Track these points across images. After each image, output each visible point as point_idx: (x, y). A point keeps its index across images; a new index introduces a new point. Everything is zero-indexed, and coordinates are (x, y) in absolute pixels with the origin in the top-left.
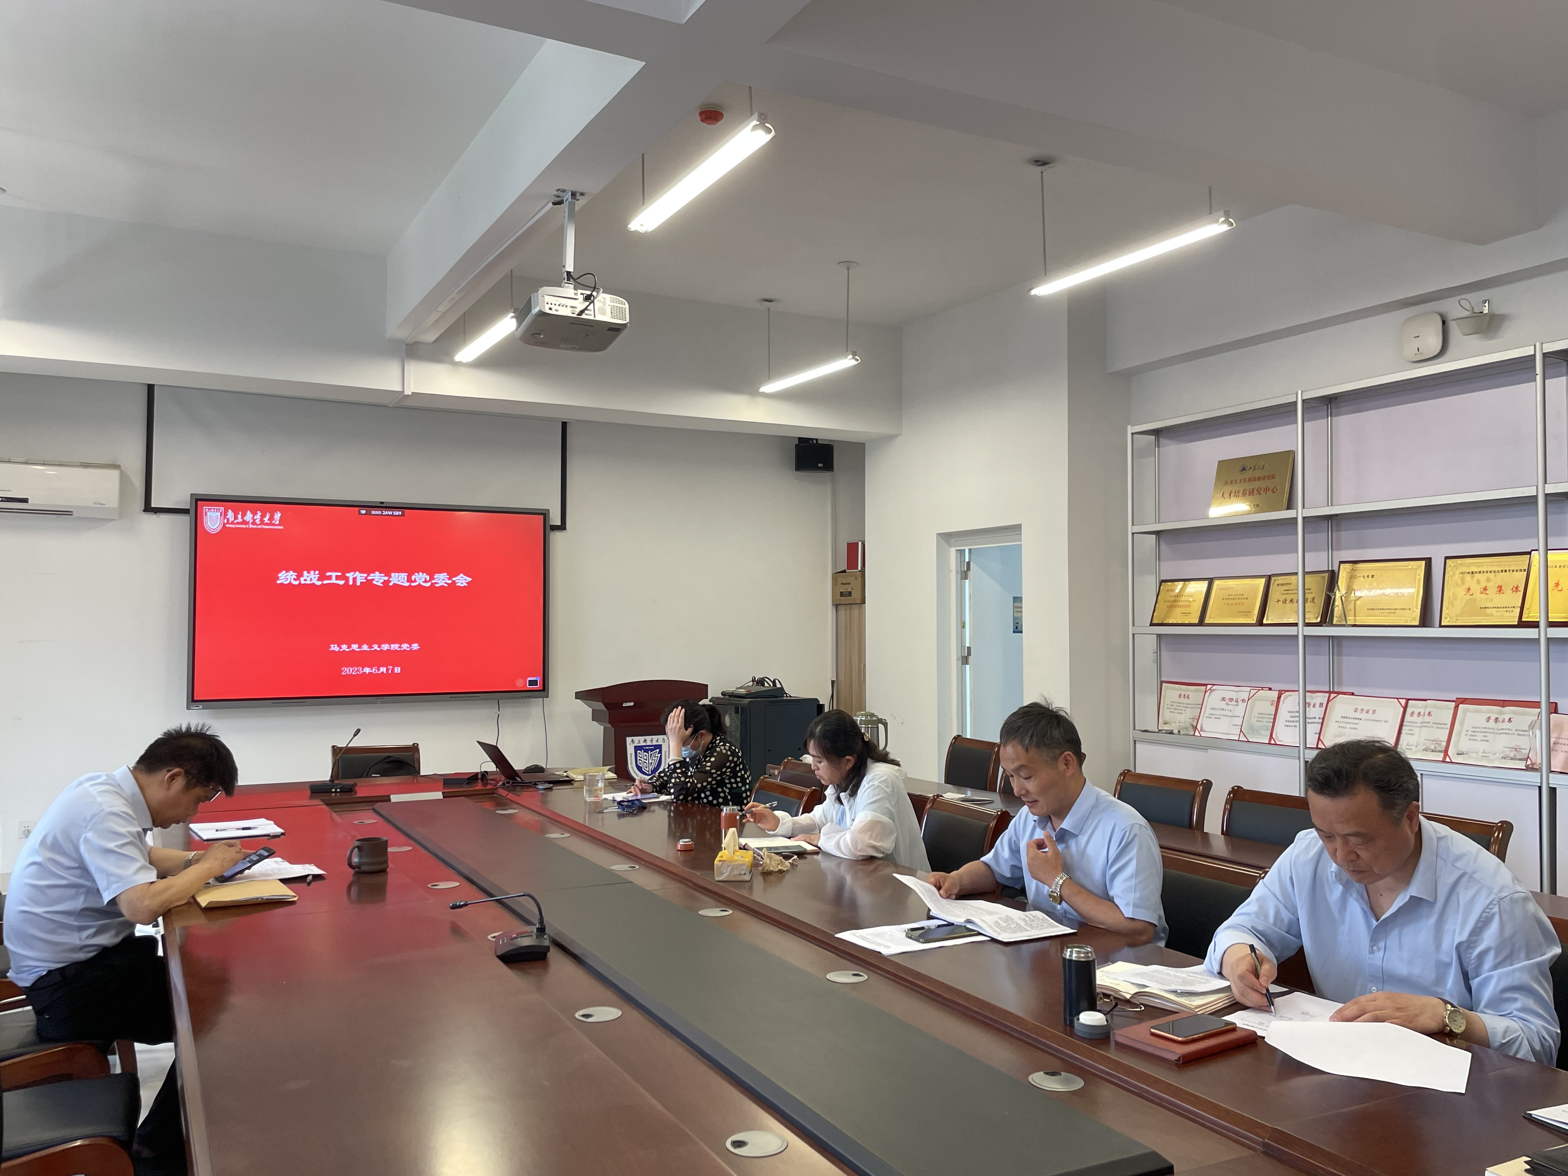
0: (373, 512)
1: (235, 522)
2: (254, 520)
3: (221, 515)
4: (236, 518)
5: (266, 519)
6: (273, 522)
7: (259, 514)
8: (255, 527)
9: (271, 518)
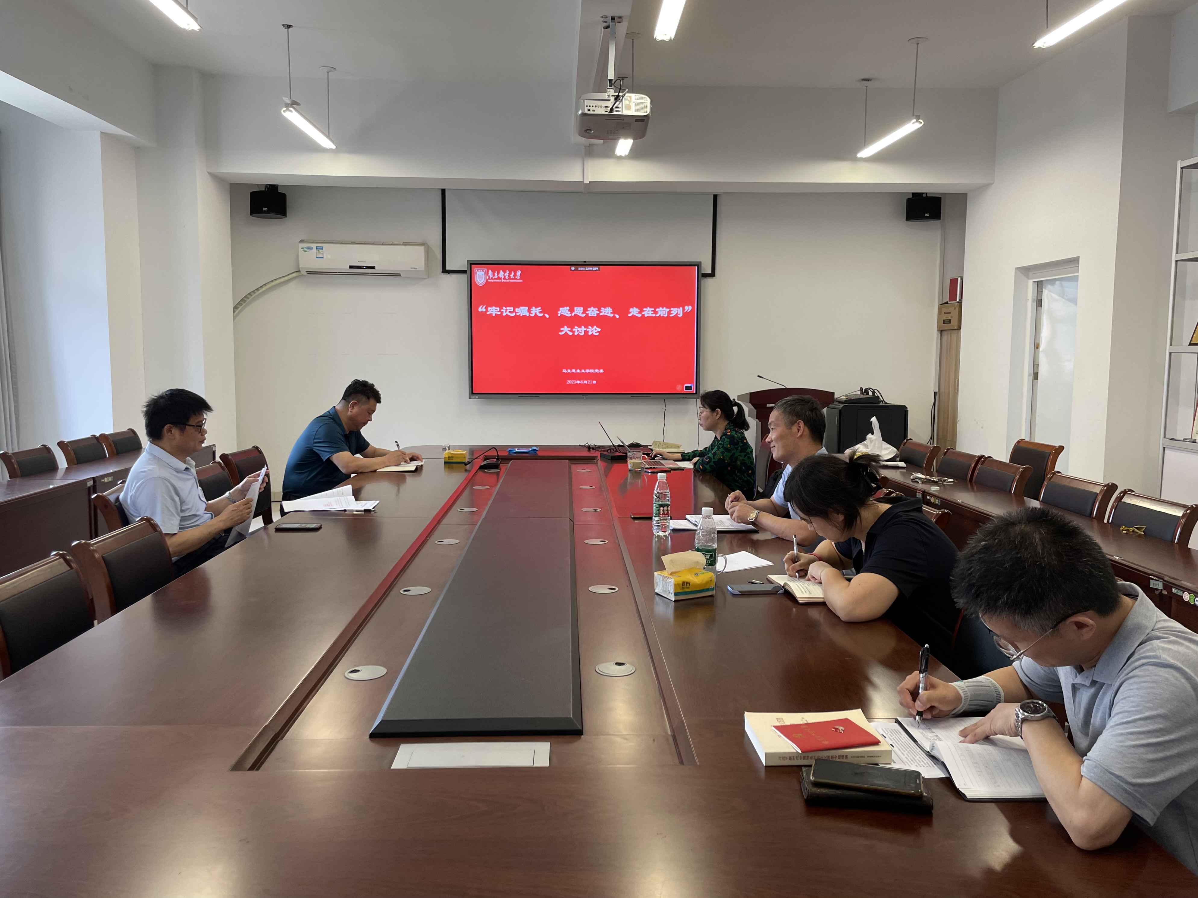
0: (579, 269)
1: (494, 278)
2: (505, 276)
3: (485, 274)
4: (494, 275)
5: (512, 276)
6: (516, 277)
7: (508, 272)
8: (505, 281)
9: (515, 275)
